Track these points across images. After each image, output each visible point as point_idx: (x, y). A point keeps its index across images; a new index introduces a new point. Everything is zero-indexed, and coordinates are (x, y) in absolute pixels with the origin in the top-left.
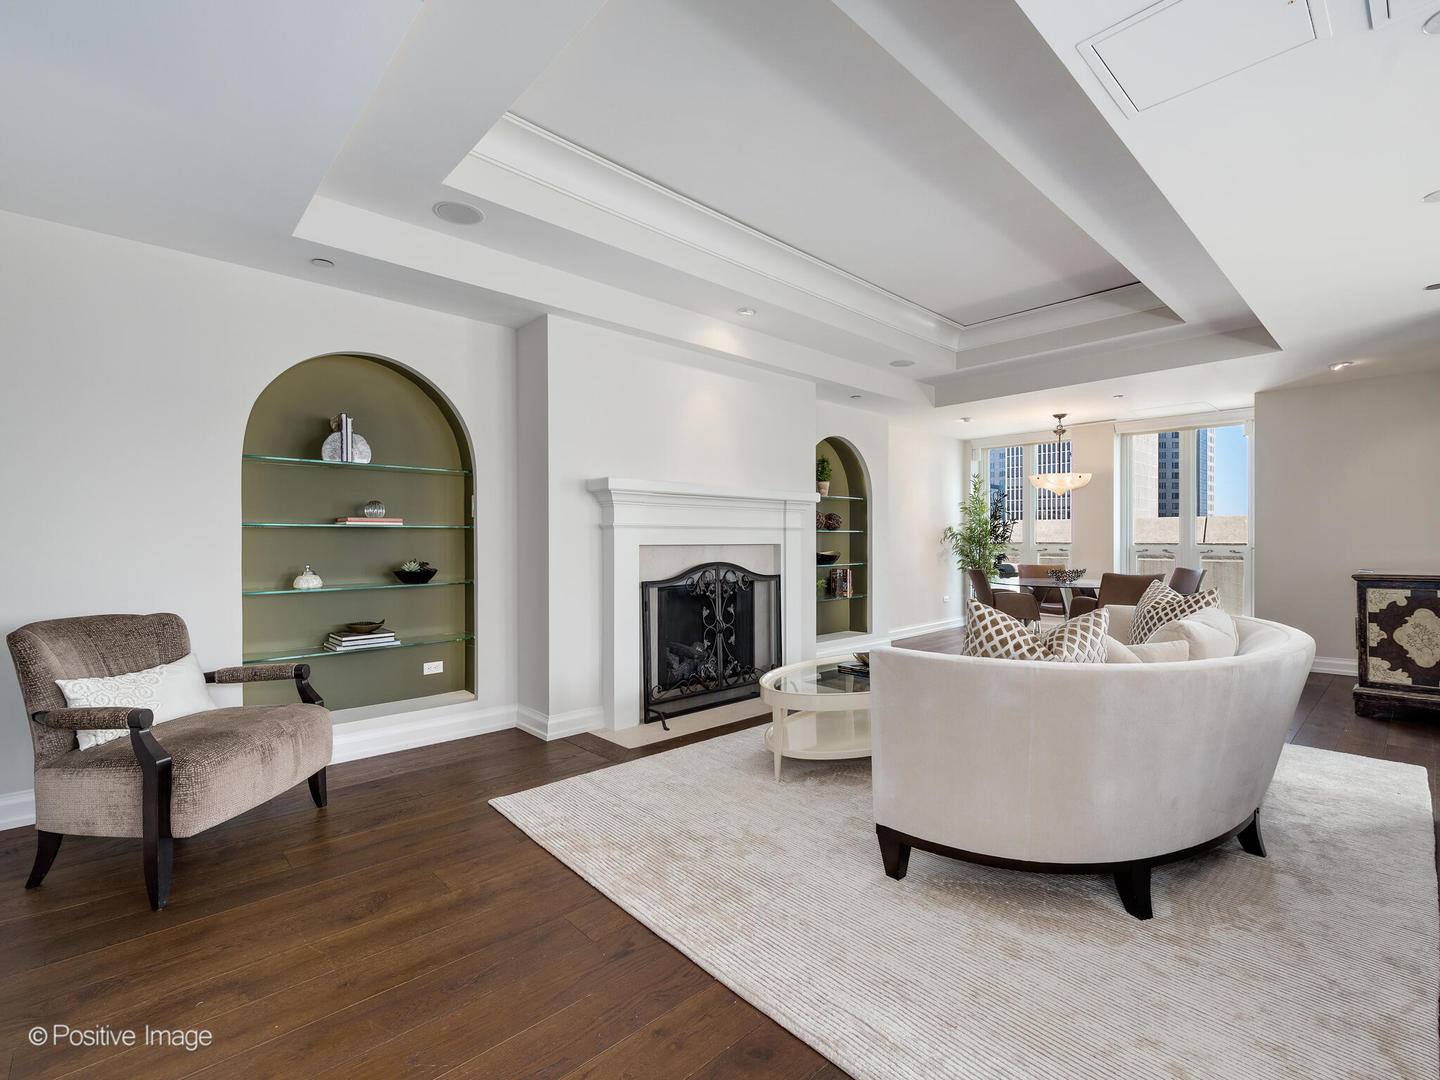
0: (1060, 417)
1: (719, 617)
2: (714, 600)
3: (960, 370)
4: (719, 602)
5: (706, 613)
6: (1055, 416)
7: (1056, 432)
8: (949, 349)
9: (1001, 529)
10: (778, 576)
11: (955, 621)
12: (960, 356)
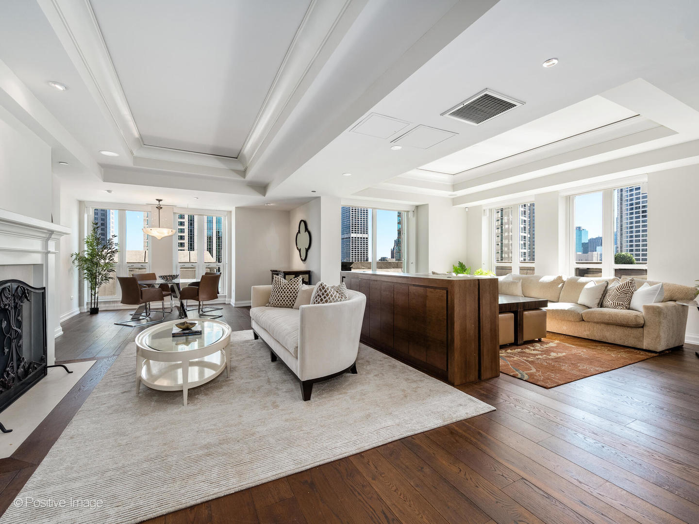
1: (14, 327)
2: (10, 312)
3: (135, 166)
4: (12, 313)
5: (5, 324)
6: (157, 200)
7: (157, 207)
8: (132, 153)
9: (109, 255)
10: (44, 288)
11: (76, 311)
12: (135, 159)
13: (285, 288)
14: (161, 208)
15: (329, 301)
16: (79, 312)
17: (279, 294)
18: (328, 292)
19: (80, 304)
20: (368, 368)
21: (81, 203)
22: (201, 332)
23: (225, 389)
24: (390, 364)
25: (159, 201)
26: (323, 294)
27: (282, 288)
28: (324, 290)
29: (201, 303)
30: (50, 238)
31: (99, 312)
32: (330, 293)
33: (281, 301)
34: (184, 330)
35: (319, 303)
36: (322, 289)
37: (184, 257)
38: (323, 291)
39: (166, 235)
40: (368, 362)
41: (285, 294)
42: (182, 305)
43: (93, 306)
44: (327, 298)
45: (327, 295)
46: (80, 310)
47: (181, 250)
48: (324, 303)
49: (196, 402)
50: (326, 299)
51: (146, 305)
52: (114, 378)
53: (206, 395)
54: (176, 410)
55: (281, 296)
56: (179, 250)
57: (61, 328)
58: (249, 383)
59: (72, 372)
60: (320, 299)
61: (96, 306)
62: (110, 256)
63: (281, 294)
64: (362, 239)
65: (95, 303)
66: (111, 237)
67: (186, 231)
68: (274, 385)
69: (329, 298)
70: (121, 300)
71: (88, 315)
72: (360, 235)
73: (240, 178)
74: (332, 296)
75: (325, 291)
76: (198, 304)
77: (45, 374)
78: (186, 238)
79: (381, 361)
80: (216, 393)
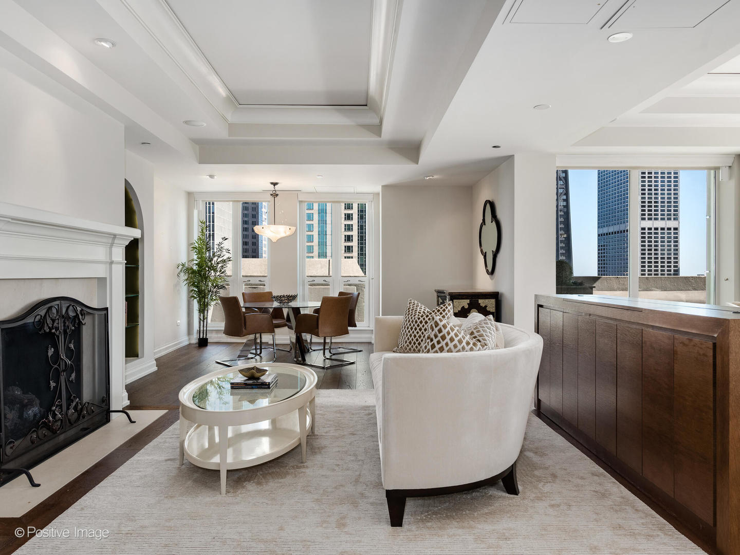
0: (275, 184)
1: (63, 356)
2: (58, 337)
3: (231, 138)
4: (62, 338)
5: (51, 352)
6: (272, 183)
7: (271, 195)
8: (225, 119)
9: (220, 265)
10: (107, 309)
11: (184, 340)
12: (232, 127)
13: (421, 322)
14: (277, 195)
15: (446, 349)
16: (186, 343)
17: (411, 332)
18: (445, 332)
19: (190, 332)
20: (547, 488)
21: (190, 195)
22: (269, 385)
23: (288, 480)
24: (598, 488)
25: (274, 186)
26: (436, 336)
27: (416, 322)
28: (438, 328)
29: (328, 340)
30: (114, 243)
31: (208, 344)
32: (449, 333)
33: (415, 343)
34: (250, 379)
35: (428, 351)
36: (434, 326)
37: (322, 268)
38: (436, 330)
39: (283, 235)
40: (554, 476)
41: (420, 333)
42: (299, 340)
43: (201, 337)
44: (443, 343)
45: (443, 338)
46: (189, 339)
47: (349, 257)
48: (436, 352)
49: (239, 492)
50: (440, 345)
51: (256, 339)
52: (171, 438)
53: (259, 483)
54: (208, 499)
55: (415, 336)
56: (345, 258)
57: (155, 362)
58: (326, 476)
59: (135, 422)
60: (430, 344)
61: (205, 336)
62: (222, 266)
63: (415, 332)
64: (666, 231)
65: (203, 330)
66: (221, 240)
67: (355, 228)
68: (360, 488)
69: (447, 344)
70: (223, 329)
71: (196, 347)
72: (660, 224)
73: (373, 138)
74: (452, 340)
75: (440, 331)
76: (322, 341)
77: (107, 420)
78: (355, 239)
79: (582, 478)
80: (272, 484)
